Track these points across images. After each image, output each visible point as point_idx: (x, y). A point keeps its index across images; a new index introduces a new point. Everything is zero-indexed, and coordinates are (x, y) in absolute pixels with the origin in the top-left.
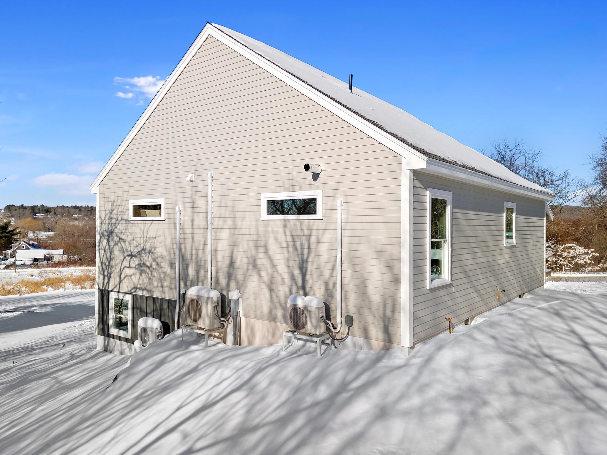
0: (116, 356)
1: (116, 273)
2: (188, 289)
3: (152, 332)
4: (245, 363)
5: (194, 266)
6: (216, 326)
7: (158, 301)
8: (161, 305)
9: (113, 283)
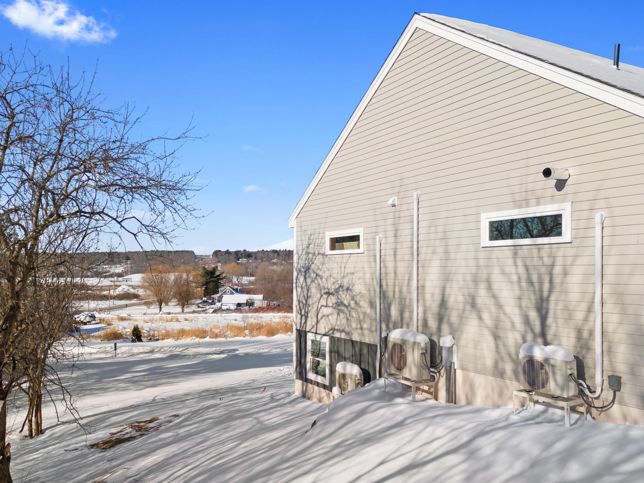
0: (314, 403)
1: (313, 313)
2: (390, 332)
3: (351, 378)
4: (462, 423)
5: (397, 305)
6: (425, 377)
7: (357, 345)
8: (361, 350)
9: (310, 324)
